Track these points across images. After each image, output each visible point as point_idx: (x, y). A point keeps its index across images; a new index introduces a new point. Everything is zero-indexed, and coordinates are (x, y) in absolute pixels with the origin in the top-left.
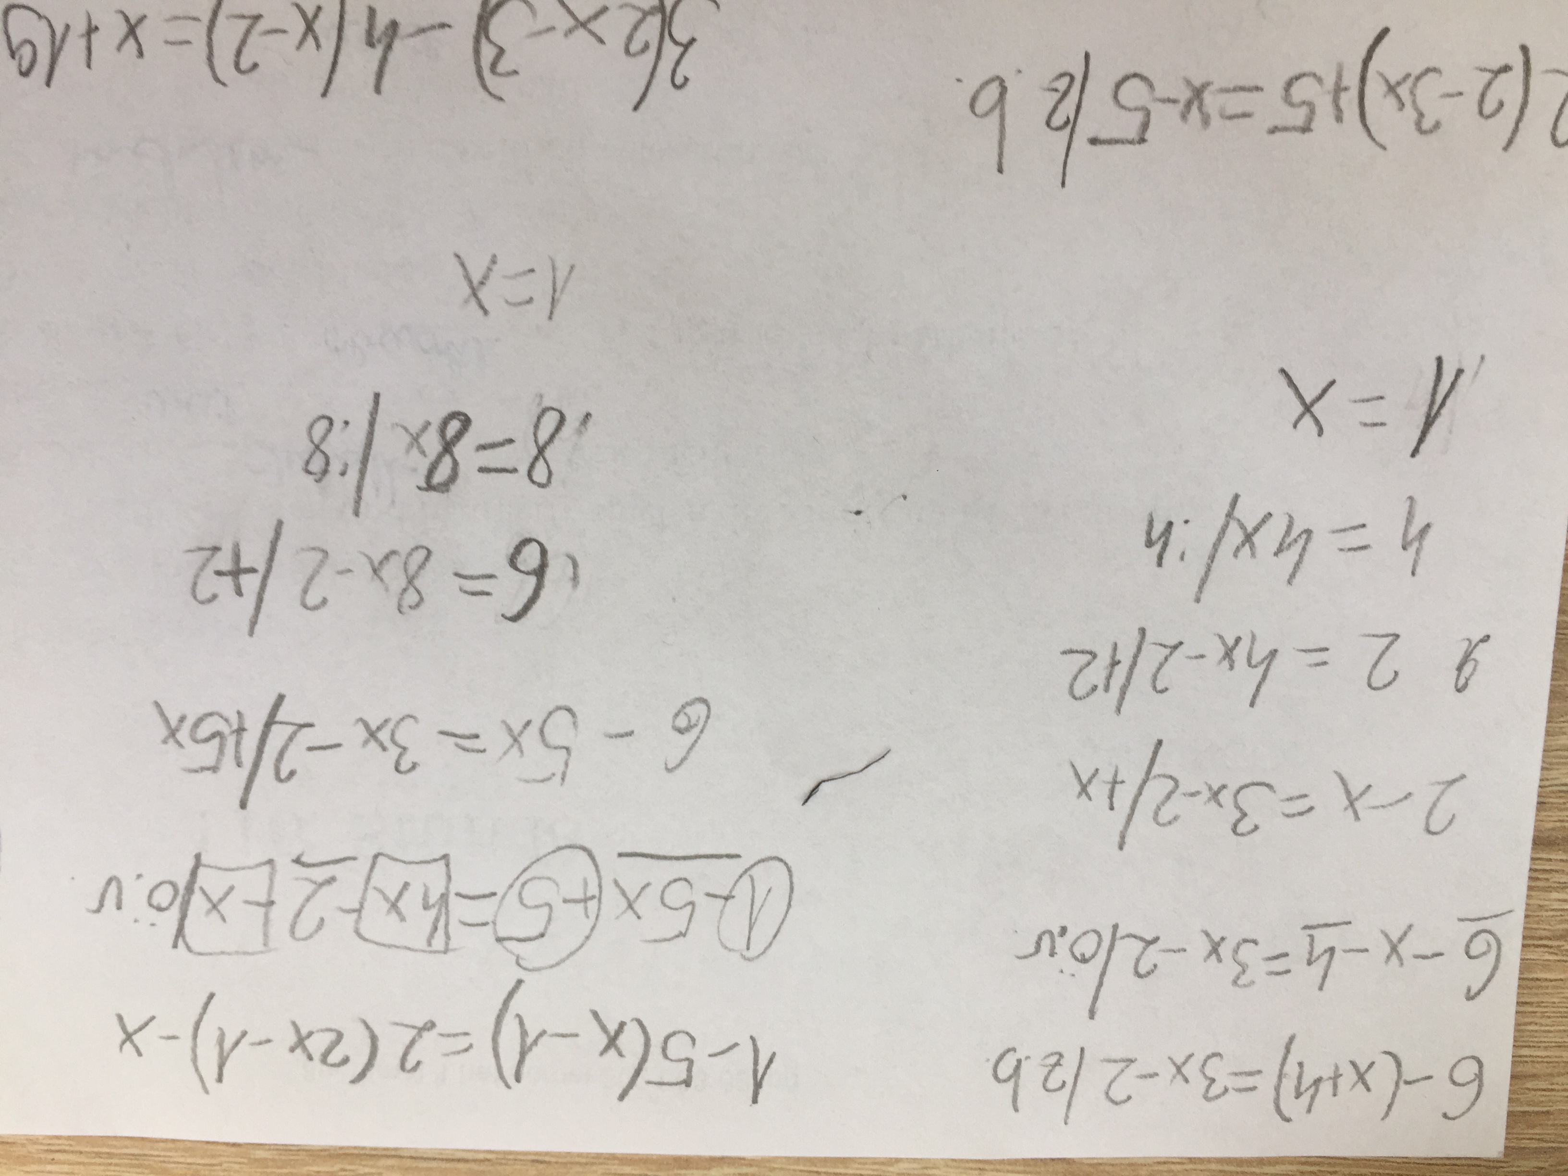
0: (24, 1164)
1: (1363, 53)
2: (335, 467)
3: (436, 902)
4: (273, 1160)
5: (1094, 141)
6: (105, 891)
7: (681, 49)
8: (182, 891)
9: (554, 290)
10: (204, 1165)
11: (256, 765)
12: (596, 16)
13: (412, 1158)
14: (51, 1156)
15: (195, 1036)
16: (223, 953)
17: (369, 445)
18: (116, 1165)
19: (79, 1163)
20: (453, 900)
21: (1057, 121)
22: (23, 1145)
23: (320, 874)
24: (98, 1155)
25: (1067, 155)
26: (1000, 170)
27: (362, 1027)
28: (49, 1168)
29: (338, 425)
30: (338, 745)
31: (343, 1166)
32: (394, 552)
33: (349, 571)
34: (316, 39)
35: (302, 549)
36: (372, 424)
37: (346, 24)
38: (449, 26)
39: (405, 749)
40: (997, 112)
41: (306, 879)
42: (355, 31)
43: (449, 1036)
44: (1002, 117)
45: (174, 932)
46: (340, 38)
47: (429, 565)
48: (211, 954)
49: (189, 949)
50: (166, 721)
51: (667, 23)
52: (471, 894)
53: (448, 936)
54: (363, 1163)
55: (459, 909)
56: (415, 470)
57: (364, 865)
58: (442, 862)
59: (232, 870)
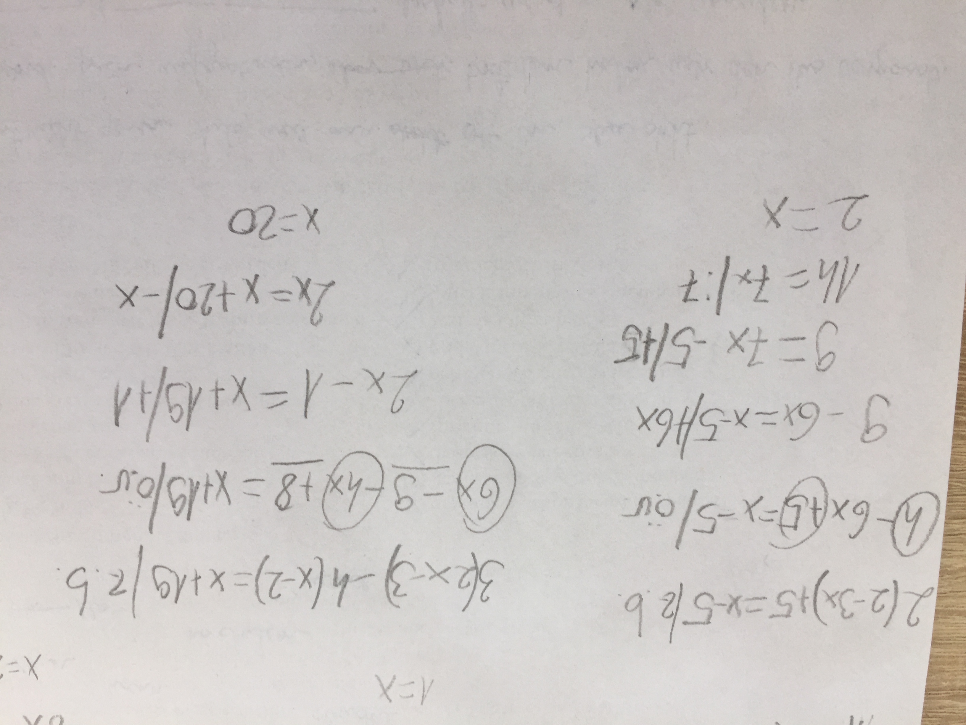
1: (816, 582)
5: (685, 623)
7: (485, 585)
9: (424, 691)
12: (445, 571)
21: (668, 613)
25: (672, 629)
26: (640, 635)
34: (309, 583)
37: (324, 576)
38: (374, 575)
40: (638, 609)
42: (328, 580)
44: (641, 611)
46: (321, 582)
51: (479, 574)
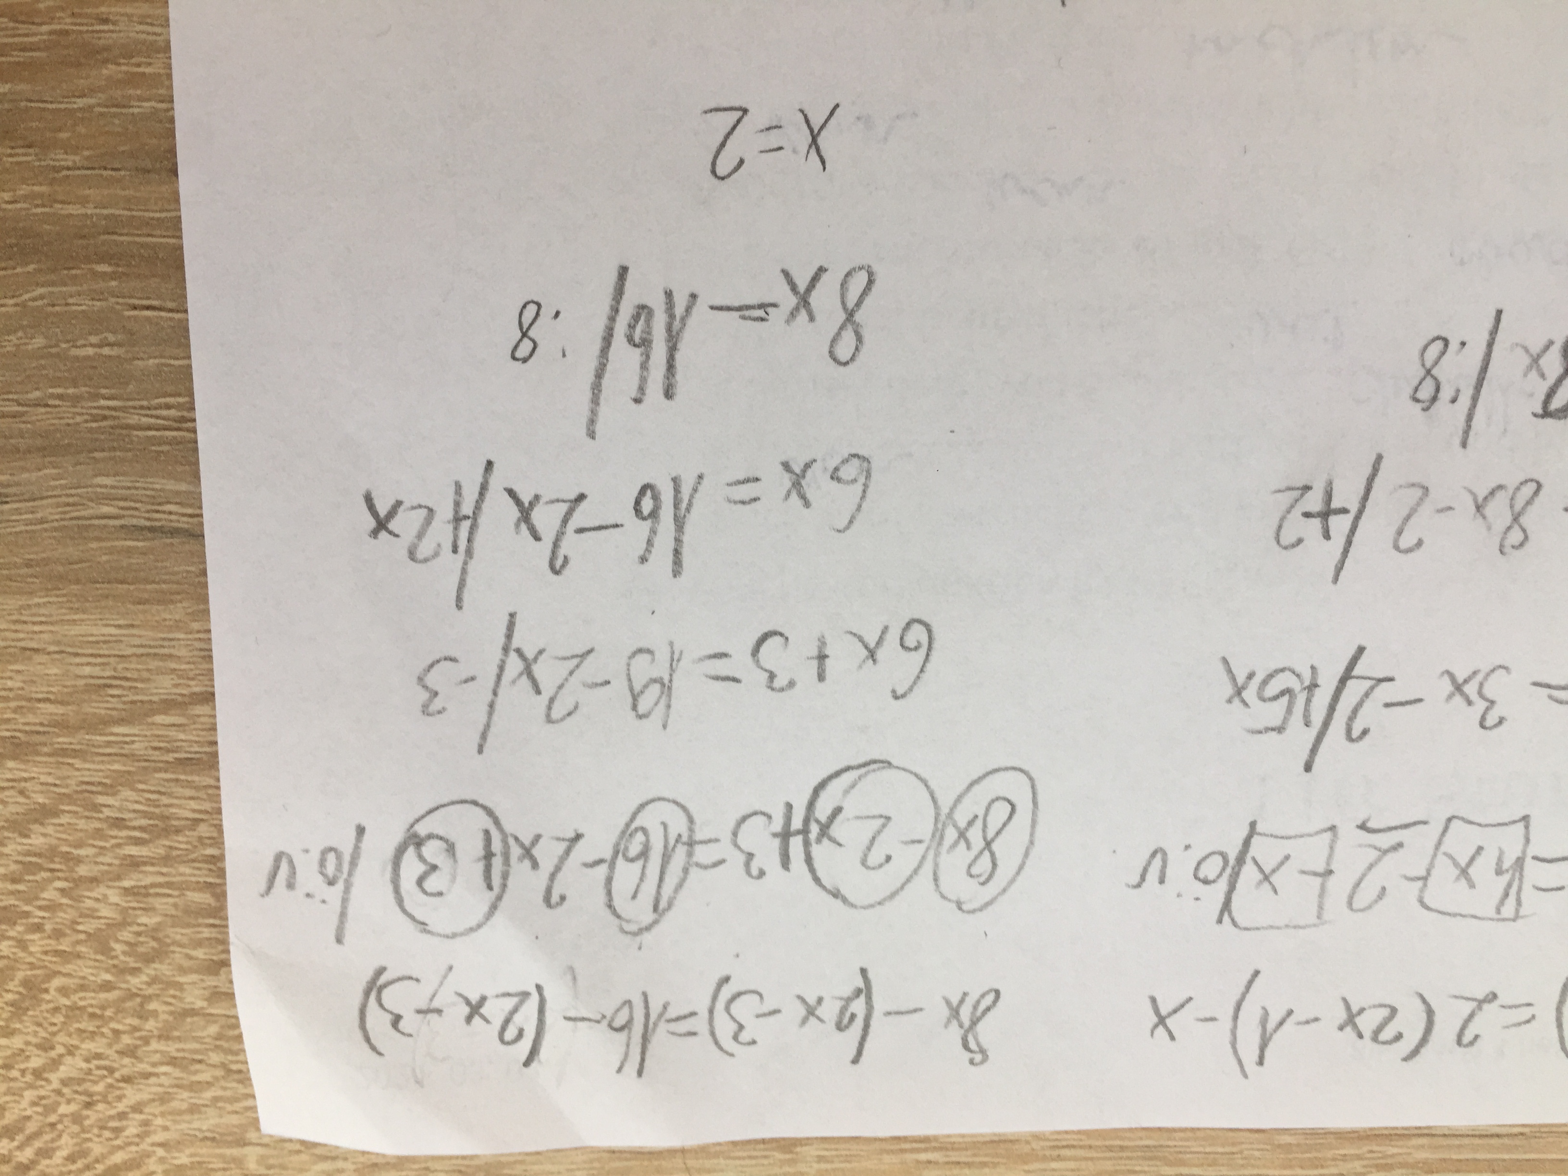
0: (1025, 1163)
2: (1446, 394)
3: (1511, 867)
4: (1298, 1145)
6: (1149, 863)
8: (1232, 861)
10: (1222, 1154)
11: (1326, 724)
13: (1445, 1135)
14: (1055, 1153)
15: (1236, 1017)
16: (1271, 927)
17: (1484, 369)
18: (1129, 1158)
19: (1086, 1159)
20: (1529, 863)
22: (1028, 1142)
23: (1385, 840)
24: (1110, 1148)
27: (1418, 1002)
28: (1054, 1165)
29: (1454, 346)
30: (1420, 700)
31: (1370, 1148)
32: (1500, 487)
33: (1450, 508)
35: (1401, 486)
36: (1490, 345)
39: (1492, 702)
41: (1370, 846)
43: (1510, 1007)
45: (1219, 906)
47: (1537, 501)
48: (1258, 929)
49: (1234, 923)
50: (1233, 679)
52: (1548, 856)
53: (1519, 903)
54: (1393, 1143)
55: (1534, 873)
56: (1531, 395)
57: (1434, 831)
58: (1521, 825)
59: (1289, 838)
